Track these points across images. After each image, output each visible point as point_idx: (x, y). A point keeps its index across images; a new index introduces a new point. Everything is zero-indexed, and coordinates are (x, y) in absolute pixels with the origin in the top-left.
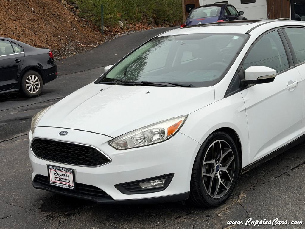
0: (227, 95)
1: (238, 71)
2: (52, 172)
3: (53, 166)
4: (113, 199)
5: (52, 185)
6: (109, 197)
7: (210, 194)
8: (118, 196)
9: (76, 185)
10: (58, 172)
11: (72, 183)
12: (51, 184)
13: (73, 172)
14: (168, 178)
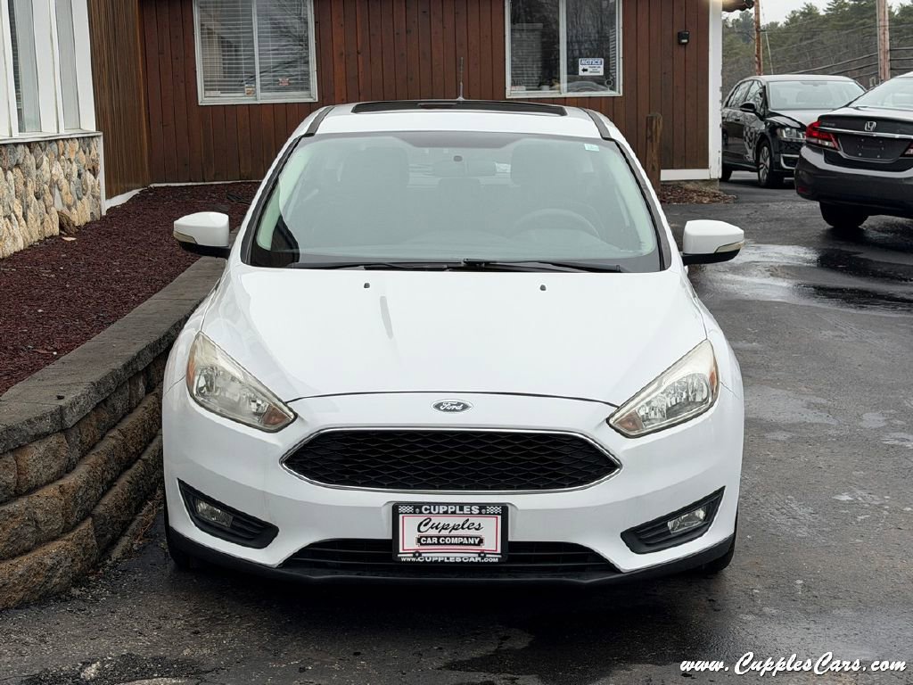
3: (418, 506)
4: (618, 571)
5: (406, 562)
8: (629, 561)
10: (438, 520)
11: (493, 545)
12: (403, 560)
13: (504, 511)
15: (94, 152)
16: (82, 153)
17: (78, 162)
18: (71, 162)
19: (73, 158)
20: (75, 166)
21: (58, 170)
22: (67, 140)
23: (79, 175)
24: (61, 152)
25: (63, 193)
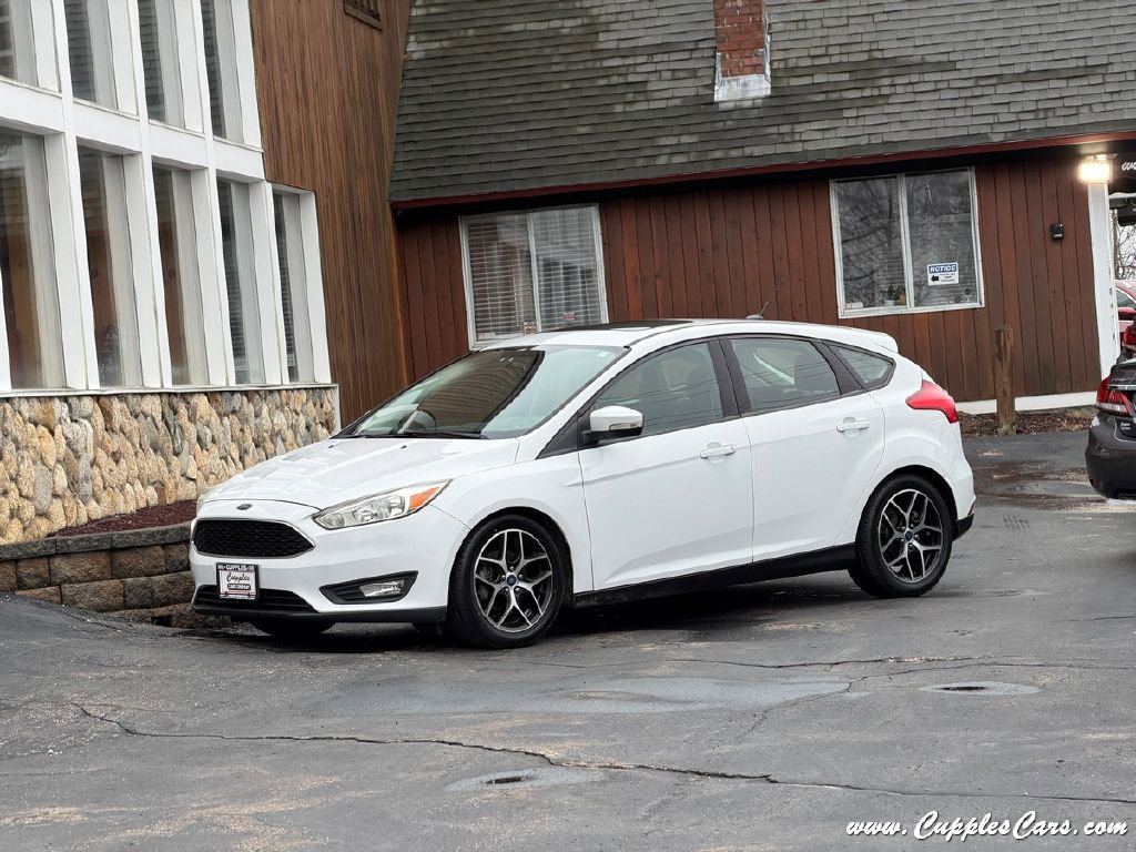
0: (544, 454)
1: (578, 414)
2: (223, 575)
3: (224, 565)
4: (316, 611)
5: (222, 599)
6: (310, 609)
7: (487, 616)
8: (323, 605)
9: (261, 592)
10: (234, 574)
11: (253, 590)
12: (221, 597)
13: (256, 568)
14: (408, 578)
15: (326, 404)
16: (311, 404)
17: (306, 414)
18: (297, 414)
19: (299, 409)
20: (302, 417)
21: (280, 420)
22: (292, 390)
23: (308, 427)
24: (284, 401)
25: (287, 443)
